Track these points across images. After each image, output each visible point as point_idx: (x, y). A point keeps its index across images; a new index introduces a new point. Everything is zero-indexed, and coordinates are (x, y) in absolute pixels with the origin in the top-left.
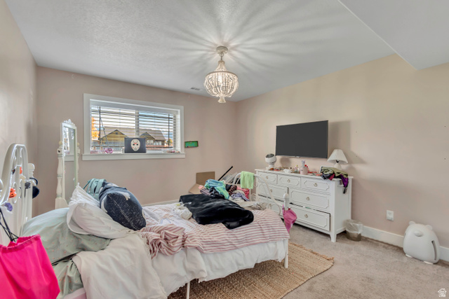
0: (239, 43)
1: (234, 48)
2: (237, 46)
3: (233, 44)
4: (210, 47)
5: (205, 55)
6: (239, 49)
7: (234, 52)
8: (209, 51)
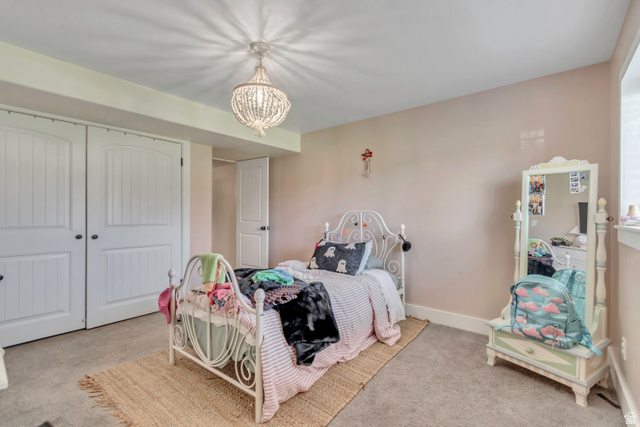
0: (233, 53)
1: (239, 46)
2: (235, 49)
3: (242, 54)
4: (278, 54)
5: (293, 41)
6: (232, 44)
7: (239, 38)
8: (283, 48)
